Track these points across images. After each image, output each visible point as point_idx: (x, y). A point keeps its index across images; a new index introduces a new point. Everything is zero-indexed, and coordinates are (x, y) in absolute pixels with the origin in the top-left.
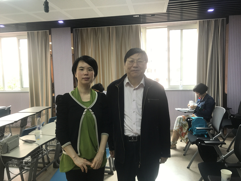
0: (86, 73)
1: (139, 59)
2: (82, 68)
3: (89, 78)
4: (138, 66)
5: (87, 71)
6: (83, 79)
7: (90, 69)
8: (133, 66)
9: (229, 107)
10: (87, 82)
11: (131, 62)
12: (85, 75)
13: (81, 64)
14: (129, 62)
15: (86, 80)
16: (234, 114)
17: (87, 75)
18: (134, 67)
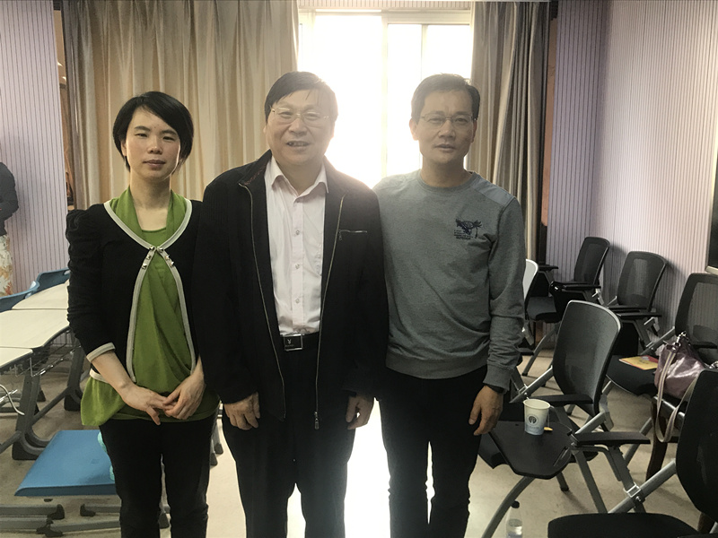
0: (156, 147)
1: (309, 108)
2: (143, 132)
3: (163, 163)
4: (305, 129)
5: (159, 142)
6: (145, 162)
7: (168, 135)
8: (290, 129)
9: (551, 265)
10: (159, 173)
11: (285, 116)
12: (152, 152)
13: (142, 118)
14: (278, 117)
15: (154, 169)
16: (563, 281)
17: (158, 152)
18: (292, 132)
